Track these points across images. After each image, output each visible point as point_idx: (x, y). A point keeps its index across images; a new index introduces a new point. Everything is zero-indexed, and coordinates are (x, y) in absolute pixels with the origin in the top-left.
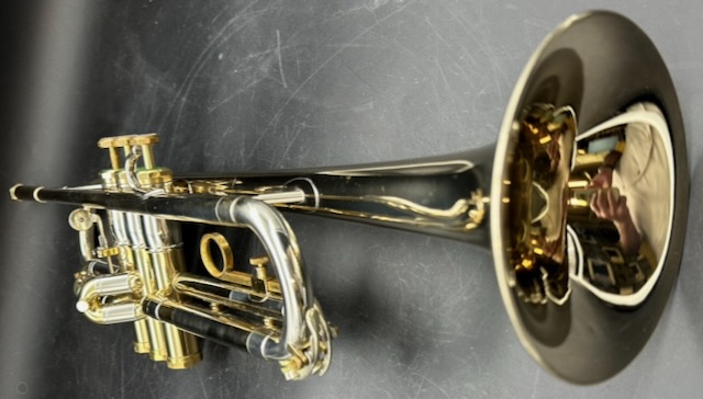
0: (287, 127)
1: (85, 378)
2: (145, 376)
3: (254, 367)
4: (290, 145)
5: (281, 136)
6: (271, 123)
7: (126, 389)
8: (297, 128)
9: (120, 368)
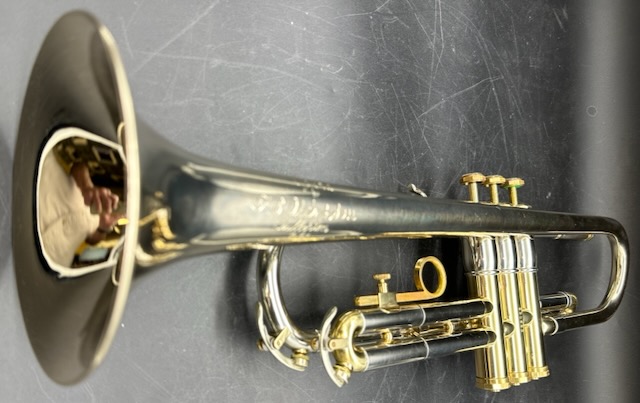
0: (390, 395)
1: (539, 129)
2: (483, 143)
3: (384, 172)
4: (384, 380)
5: (394, 386)
6: (405, 395)
7: (500, 128)
8: (379, 397)
9: (508, 145)
